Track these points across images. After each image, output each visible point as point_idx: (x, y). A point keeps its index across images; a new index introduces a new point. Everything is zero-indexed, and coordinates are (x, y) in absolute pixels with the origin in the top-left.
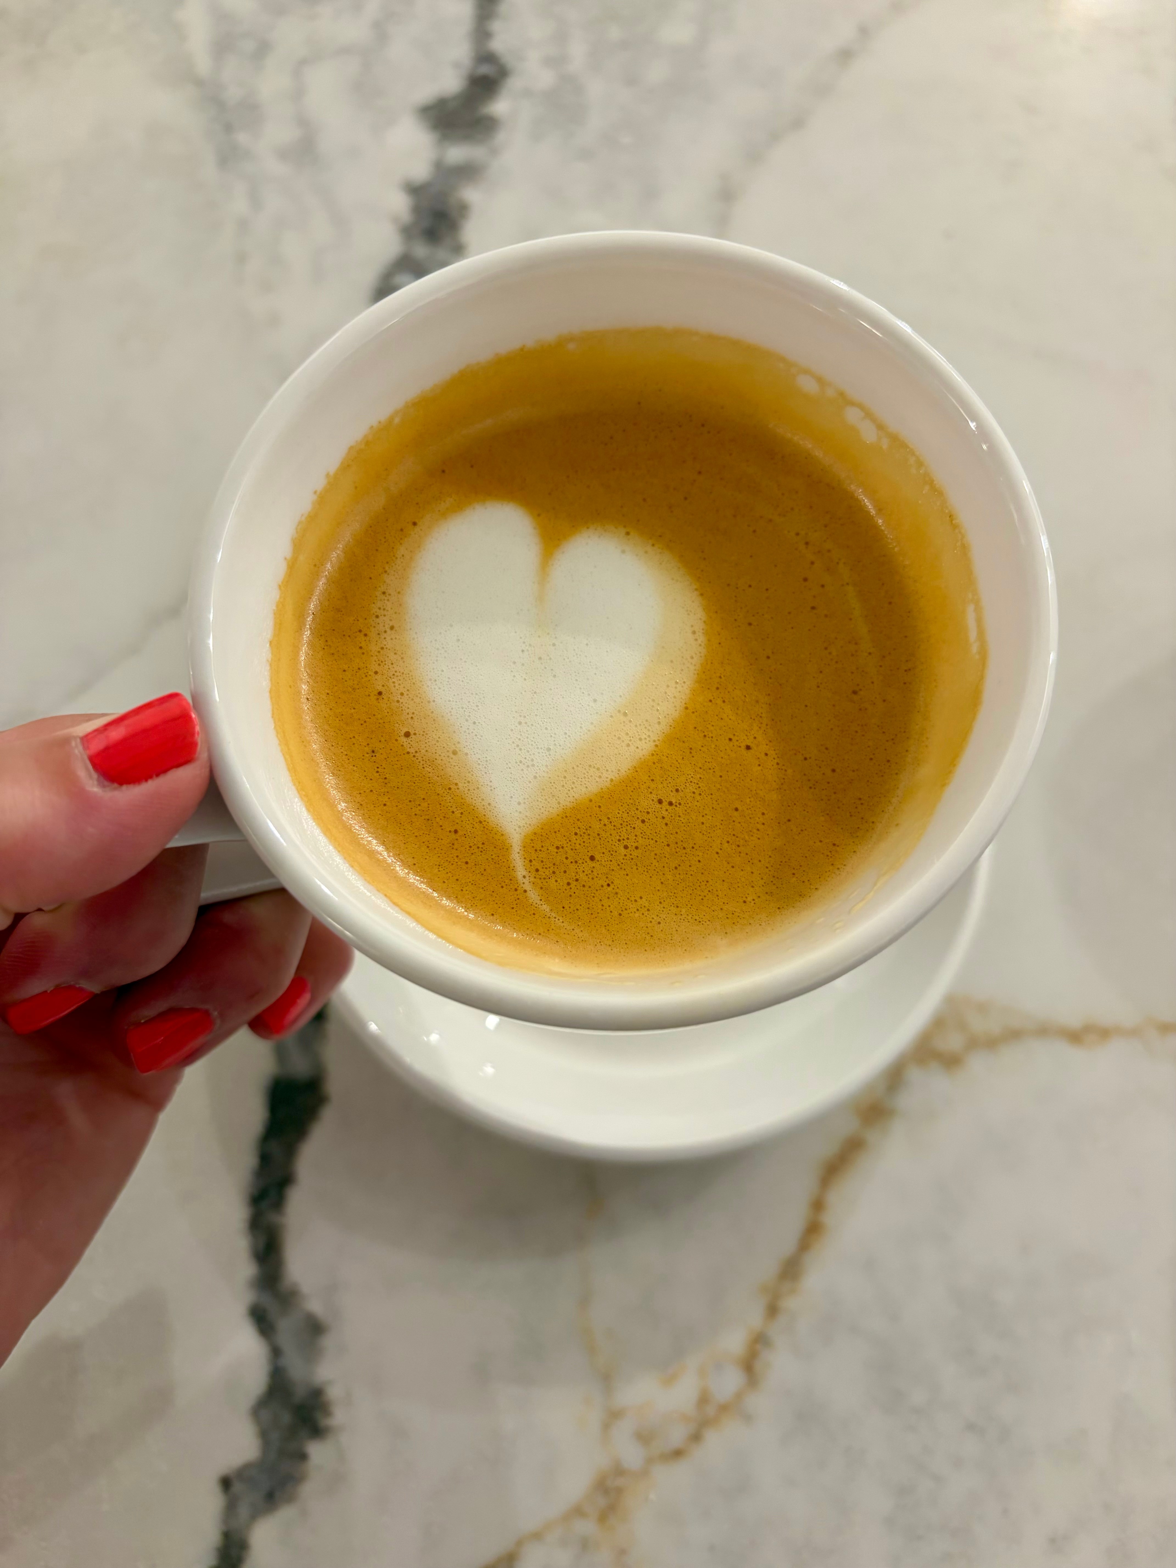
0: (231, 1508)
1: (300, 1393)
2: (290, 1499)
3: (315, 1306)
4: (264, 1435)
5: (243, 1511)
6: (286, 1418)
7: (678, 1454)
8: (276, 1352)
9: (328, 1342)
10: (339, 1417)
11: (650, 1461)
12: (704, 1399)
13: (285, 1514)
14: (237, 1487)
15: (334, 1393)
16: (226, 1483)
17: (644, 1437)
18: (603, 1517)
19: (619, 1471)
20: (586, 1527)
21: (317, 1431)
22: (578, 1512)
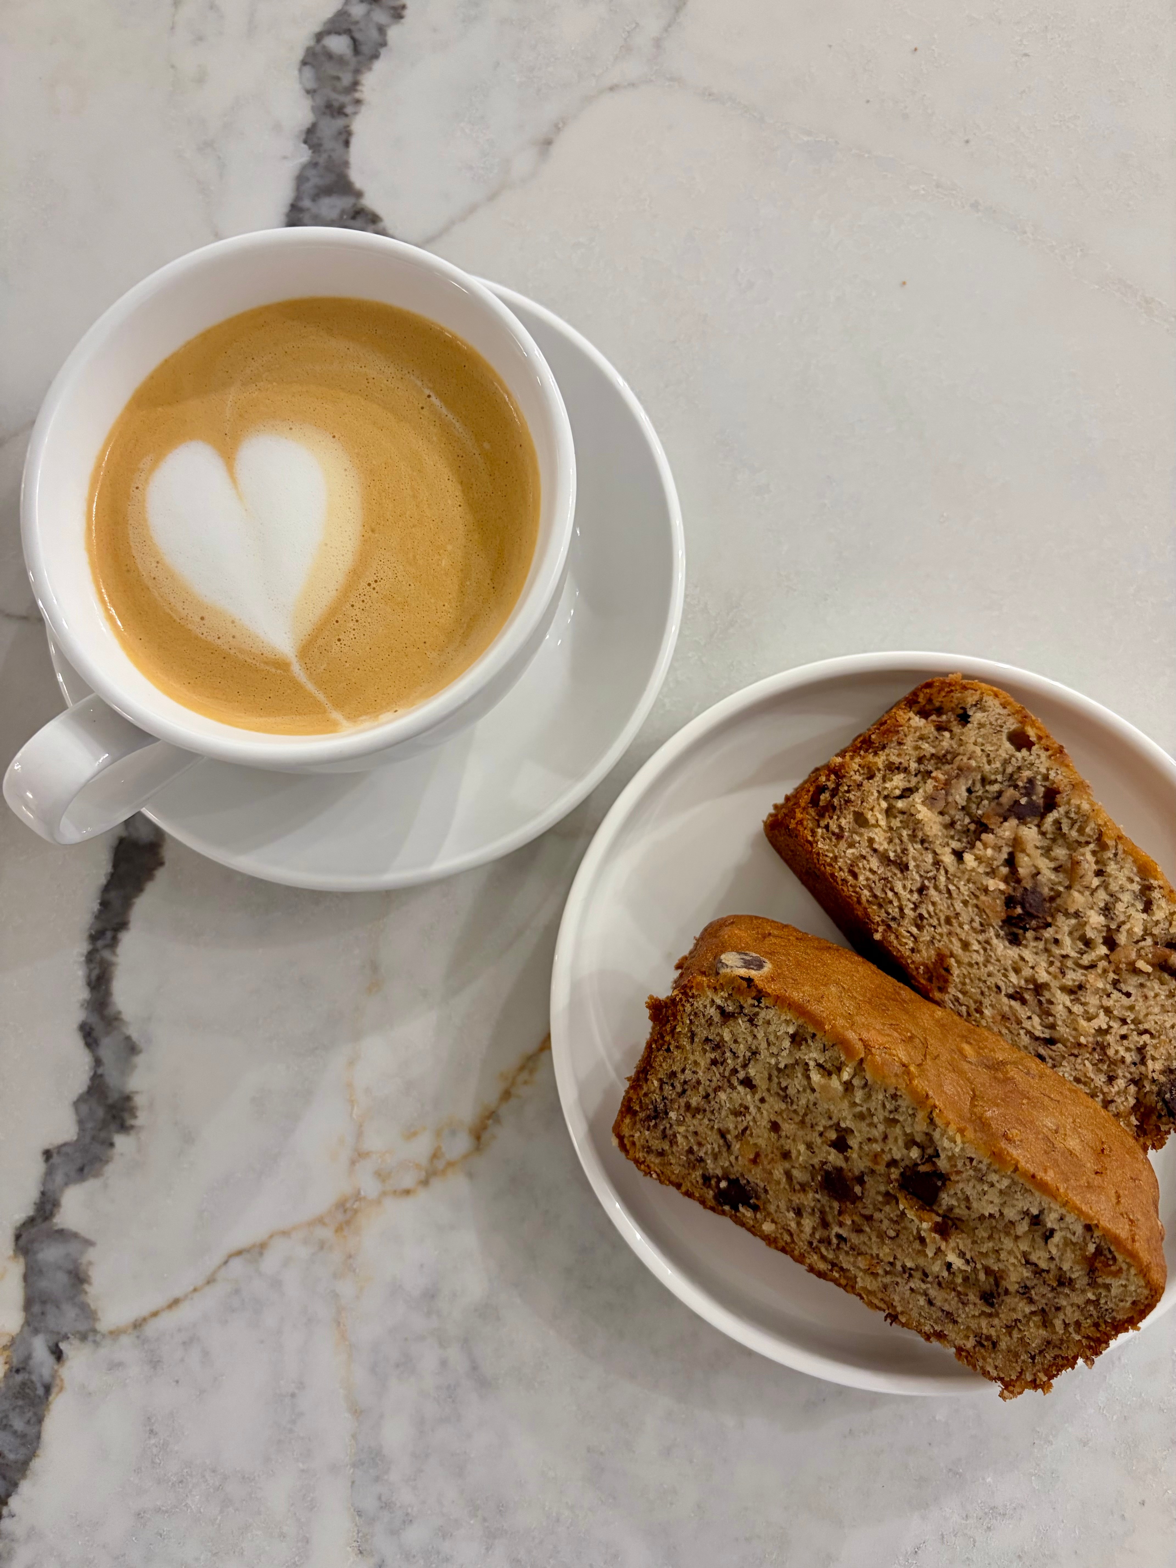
0: (49, 1173)
1: (113, 1097)
2: (97, 1175)
3: (133, 1032)
4: (81, 1122)
5: (59, 1178)
6: (100, 1113)
7: (407, 1192)
8: (98, 1062)
9: (140, 1060)
10: (142, 1119)
11: (384, 1194)
12: (435, 1155)
13: (91, 1184)
14: (56, 1159)
15: (139, 1101)
16: (48, 1154)
17: (381, 1175)
18: (339, 1229)
19: (357, 1196)
20: (325, 1233)
21: (124, 1128)
22: (320, 1221)
